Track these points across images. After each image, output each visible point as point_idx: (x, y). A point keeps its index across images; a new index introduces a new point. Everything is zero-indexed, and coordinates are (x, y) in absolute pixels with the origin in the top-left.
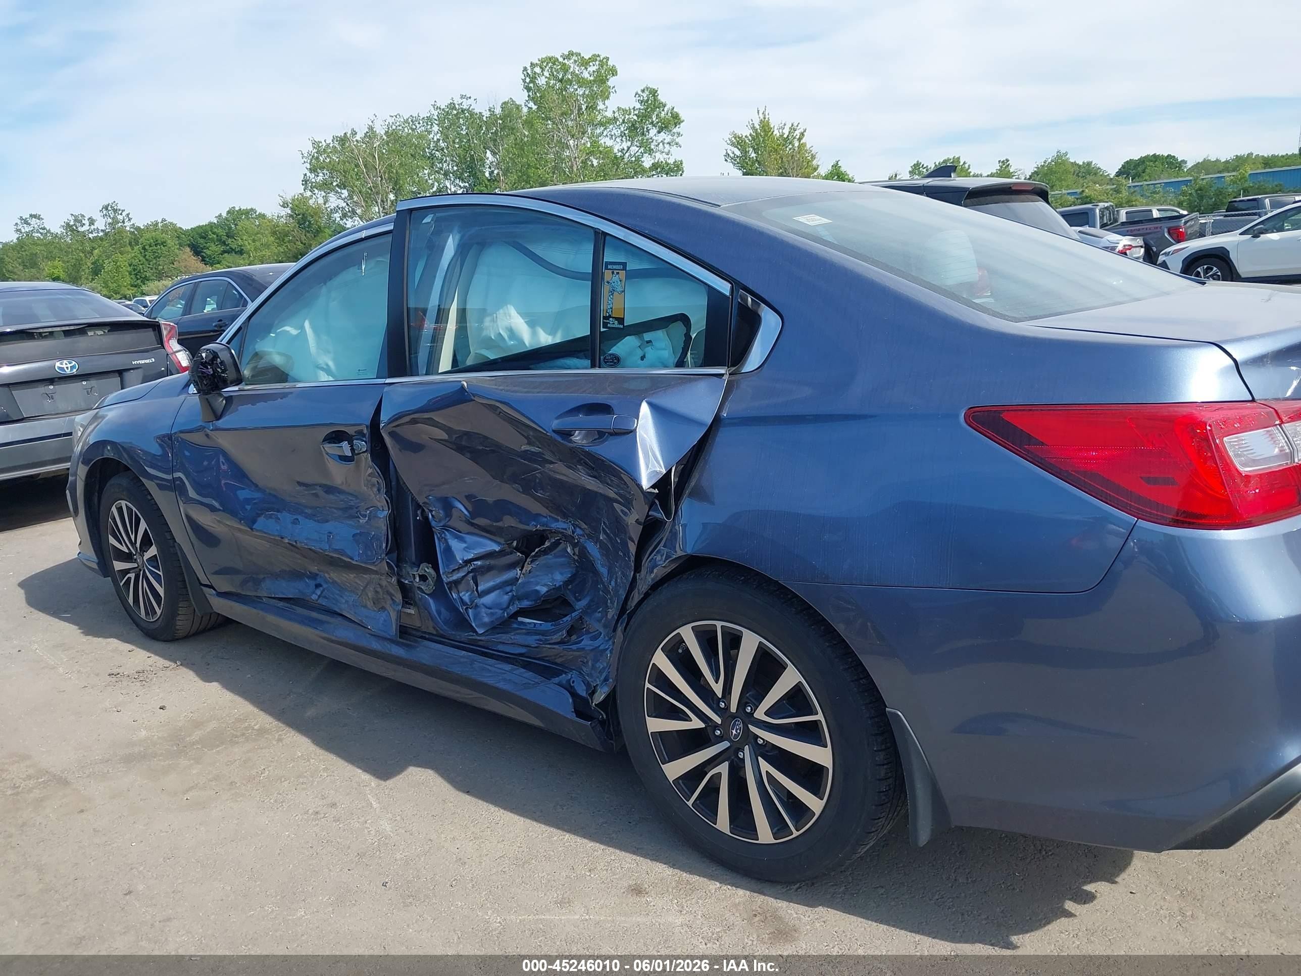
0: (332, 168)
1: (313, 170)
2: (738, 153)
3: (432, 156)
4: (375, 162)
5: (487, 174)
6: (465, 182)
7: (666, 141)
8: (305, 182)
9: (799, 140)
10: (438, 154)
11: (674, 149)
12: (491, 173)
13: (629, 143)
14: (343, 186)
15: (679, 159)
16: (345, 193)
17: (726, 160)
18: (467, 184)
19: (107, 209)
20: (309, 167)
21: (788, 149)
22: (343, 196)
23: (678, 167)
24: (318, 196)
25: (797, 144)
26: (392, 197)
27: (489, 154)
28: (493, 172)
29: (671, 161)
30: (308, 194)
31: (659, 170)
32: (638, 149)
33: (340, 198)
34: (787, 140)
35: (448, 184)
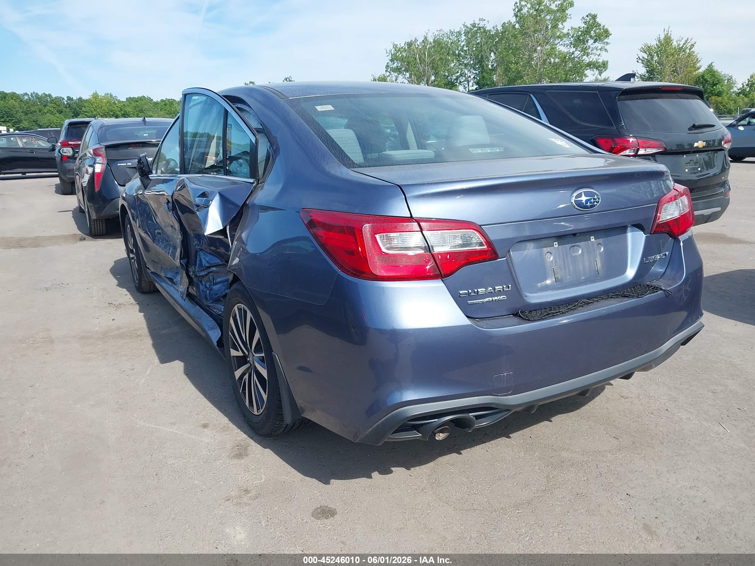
0: (402, 60)
1: (392, 60)
2: (646, 56)
3: (459, 55)
4: (425, 57)
5: (490, 66)
6: (476, 71)
7: (598, 48)
8: (387, 66)
9: (690, 49)
10: (462, 53)
11: (603, 53)
12: (492, 66)
13: (574, 49)
14: (407, 71)
15: (606, 60)
16: (408, 75)
17: (638, 62)
18: (477, 72)
19: (286, 80)
20: (390, 59)
21: (681, 55)
22: (406, 76)
23: (604, 65)
24: (393, 76)
25: (688, 51)
26: (433, 78)
27: (492, 54)
28: (493, 65)
29: (600, 61)
30: (388, 74)
31: (592, 66)
32: (579, 53)
33: (405, 78)
34: (681, 49)
35: (466, 72)
